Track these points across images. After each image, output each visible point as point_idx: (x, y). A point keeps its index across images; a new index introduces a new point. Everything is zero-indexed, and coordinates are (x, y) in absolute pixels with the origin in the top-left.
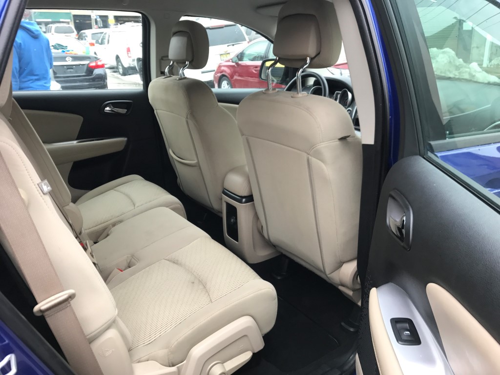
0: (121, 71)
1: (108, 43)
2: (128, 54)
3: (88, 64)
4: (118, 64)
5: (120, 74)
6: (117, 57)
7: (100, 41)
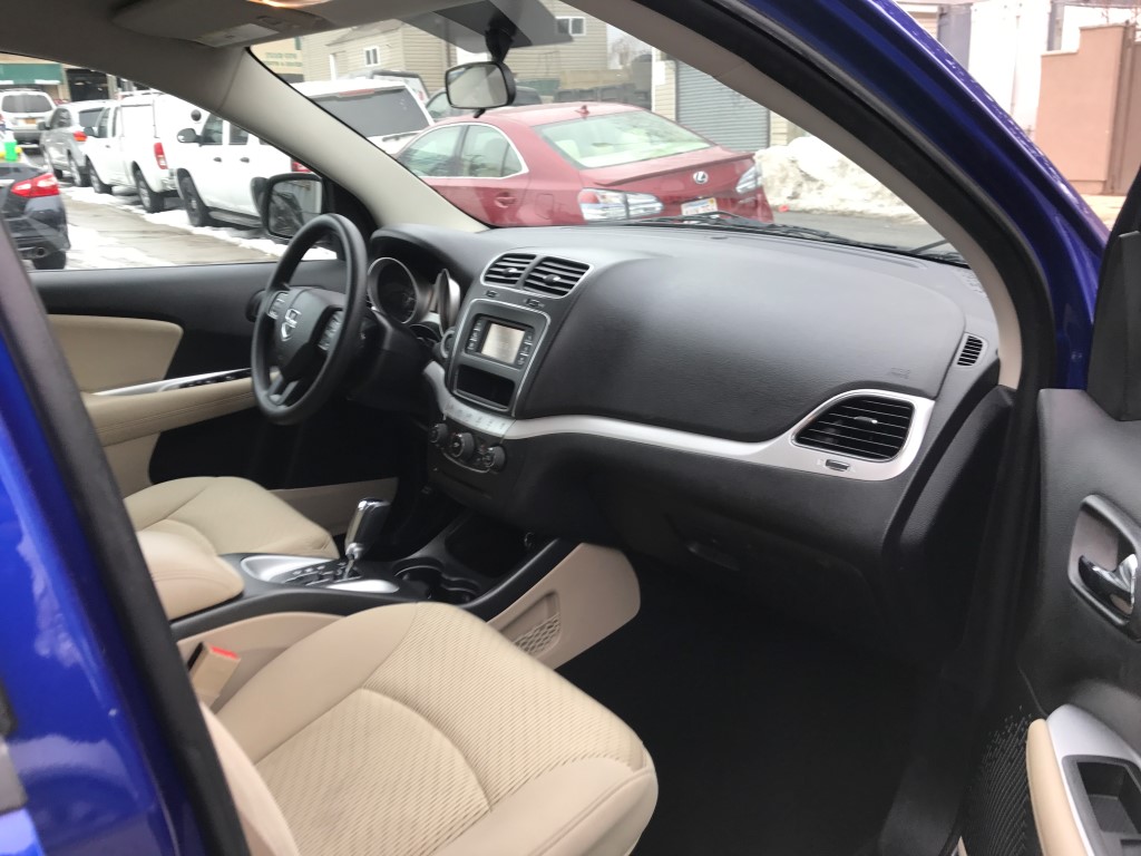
0: (146, 199)
1: (114, 134)
2: (158, 159)
3: (12, 186)
4: (138, 185)
5: (145, 208)
6: (136, 167)
7: (95, 129)
